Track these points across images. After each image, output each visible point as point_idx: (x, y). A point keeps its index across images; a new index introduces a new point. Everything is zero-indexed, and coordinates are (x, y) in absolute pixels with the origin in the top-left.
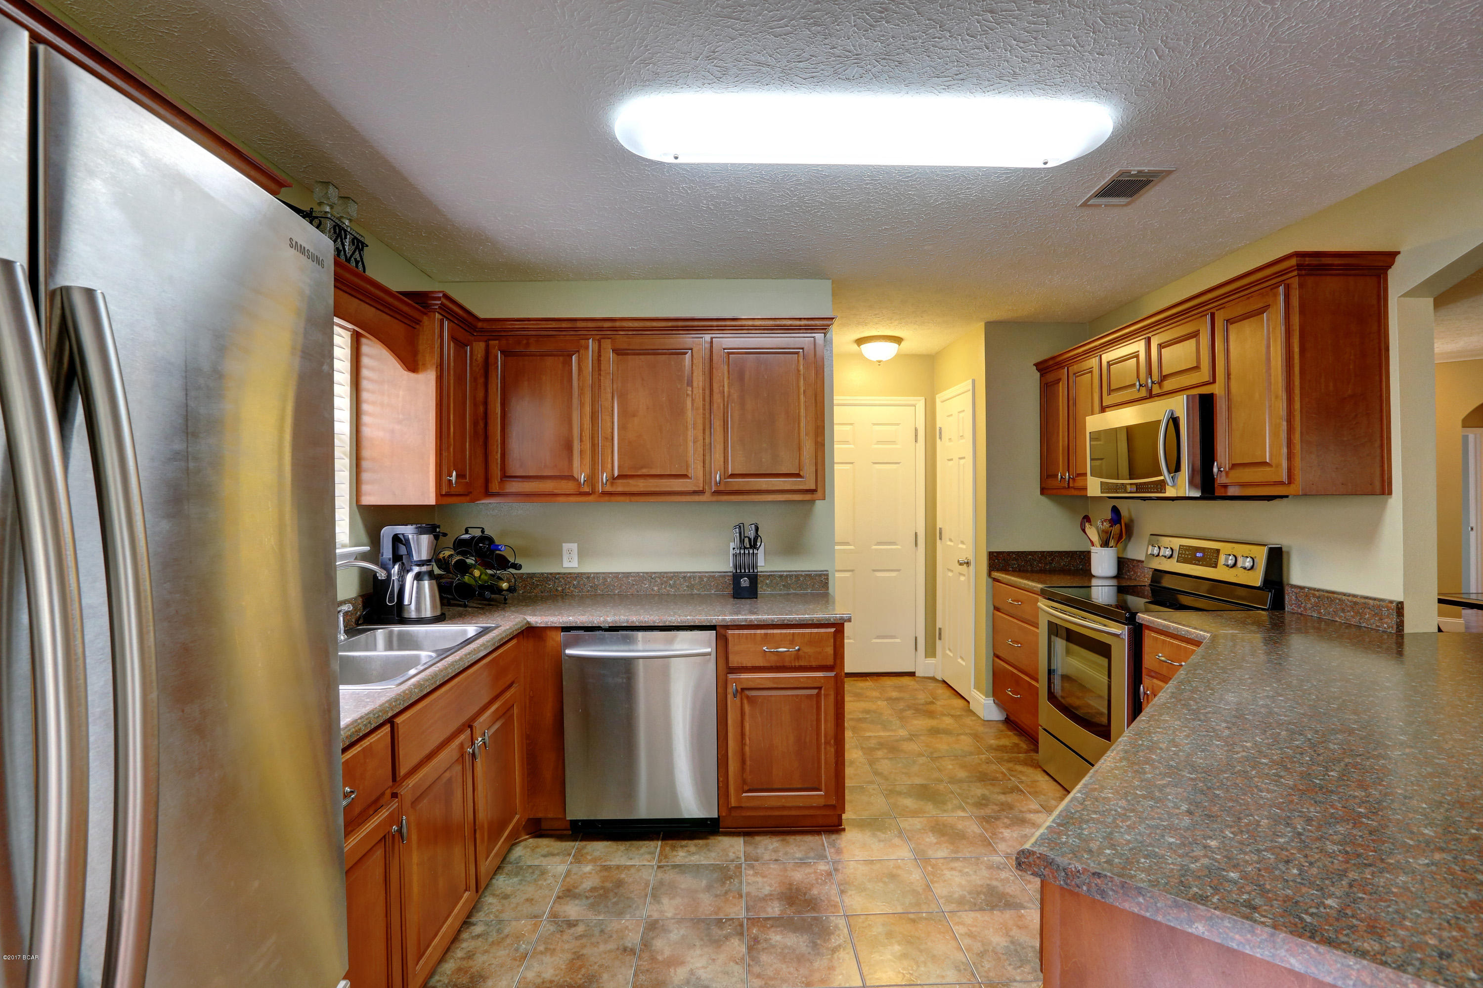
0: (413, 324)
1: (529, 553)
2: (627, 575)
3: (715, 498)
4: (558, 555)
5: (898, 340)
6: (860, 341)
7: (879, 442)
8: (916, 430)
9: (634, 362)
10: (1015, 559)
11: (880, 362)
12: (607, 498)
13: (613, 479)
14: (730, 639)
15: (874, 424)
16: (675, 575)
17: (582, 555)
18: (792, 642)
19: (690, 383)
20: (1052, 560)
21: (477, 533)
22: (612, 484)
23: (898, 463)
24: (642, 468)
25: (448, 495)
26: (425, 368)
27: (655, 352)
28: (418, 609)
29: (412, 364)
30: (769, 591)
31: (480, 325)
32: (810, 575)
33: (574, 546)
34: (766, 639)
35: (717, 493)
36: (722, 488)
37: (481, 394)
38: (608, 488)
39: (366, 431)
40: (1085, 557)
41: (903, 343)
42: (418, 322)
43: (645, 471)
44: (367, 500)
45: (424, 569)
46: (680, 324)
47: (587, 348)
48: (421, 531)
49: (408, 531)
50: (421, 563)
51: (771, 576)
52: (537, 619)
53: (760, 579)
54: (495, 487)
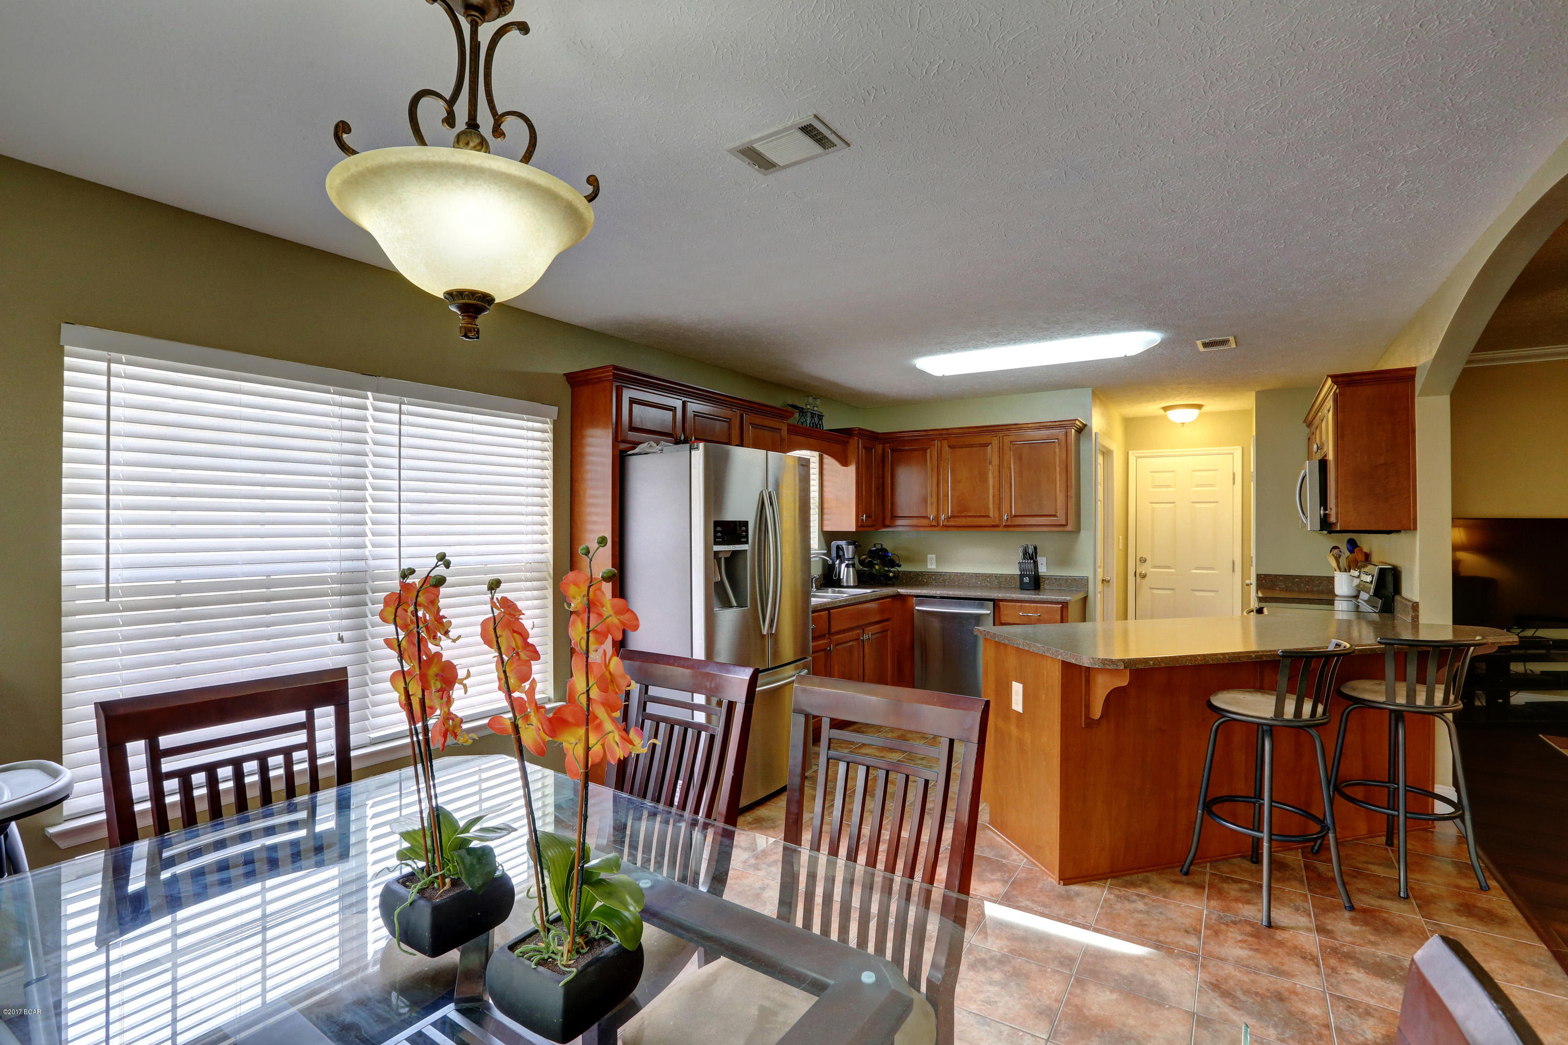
0: (845, 444)
1: (909, 560)
2: (963, 574)
3: (1006, 529)
4: (924, 561)
5: (1199, 407)
6: (1166, 409)
7: (1198, 486)
8: (1234, 474)
9: (960, 452)
10: (1281, 581)
11: (1183, 424)
12: (945, 529)
13: (948, 518)
14: (1001, 607)
15: (1194, 471)
16: (990, 576)
17: (938, 561)
18: (1036, 612)
19: (991, 463)
20: (1320, 583)
21: (879, 547)
22: (948, 521)
23: (1217, 502)
24: (964, 512)
25: (861, 526)
26: (850, 464)
27: (972, 446)
28: (847, 581)
29: (844, 463)
30: (1047, 587)
31: (880, 436)
32: (1075, 579)
33: (934, 556)
34: (1021, 609)
35: (1006, 526)
36: (1009, 523)
37: (881, 472)
38: (946, 523)
39: (826, 495)
40: (1331, 580)
41: (1203, 408)
42: (847, 442)
43: (965, 514)
44: (826, 529)
45: (850, 562)
46: (984, 429)
47: (934, 445)
48: (849, 544)
49: (843, 543)
50: (848, 559)
51: (1050, 578)
52: (902, 591)
53: (1042, 580)
54: (887, 522)
